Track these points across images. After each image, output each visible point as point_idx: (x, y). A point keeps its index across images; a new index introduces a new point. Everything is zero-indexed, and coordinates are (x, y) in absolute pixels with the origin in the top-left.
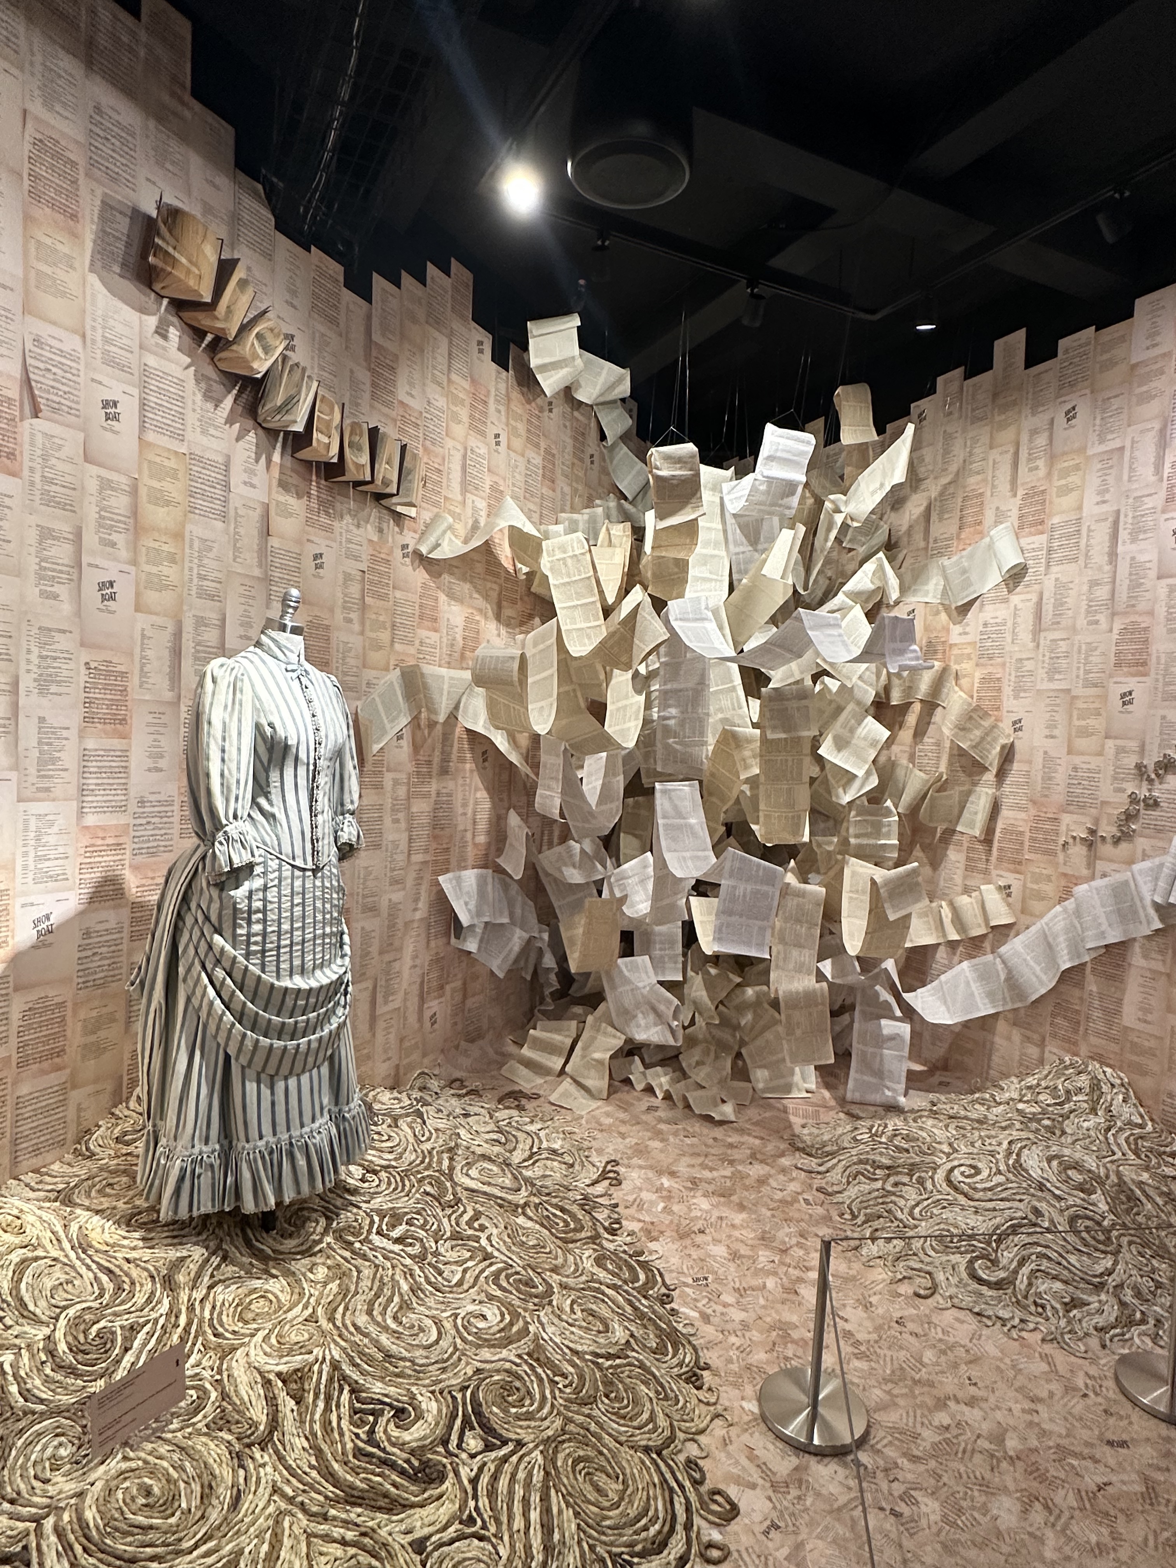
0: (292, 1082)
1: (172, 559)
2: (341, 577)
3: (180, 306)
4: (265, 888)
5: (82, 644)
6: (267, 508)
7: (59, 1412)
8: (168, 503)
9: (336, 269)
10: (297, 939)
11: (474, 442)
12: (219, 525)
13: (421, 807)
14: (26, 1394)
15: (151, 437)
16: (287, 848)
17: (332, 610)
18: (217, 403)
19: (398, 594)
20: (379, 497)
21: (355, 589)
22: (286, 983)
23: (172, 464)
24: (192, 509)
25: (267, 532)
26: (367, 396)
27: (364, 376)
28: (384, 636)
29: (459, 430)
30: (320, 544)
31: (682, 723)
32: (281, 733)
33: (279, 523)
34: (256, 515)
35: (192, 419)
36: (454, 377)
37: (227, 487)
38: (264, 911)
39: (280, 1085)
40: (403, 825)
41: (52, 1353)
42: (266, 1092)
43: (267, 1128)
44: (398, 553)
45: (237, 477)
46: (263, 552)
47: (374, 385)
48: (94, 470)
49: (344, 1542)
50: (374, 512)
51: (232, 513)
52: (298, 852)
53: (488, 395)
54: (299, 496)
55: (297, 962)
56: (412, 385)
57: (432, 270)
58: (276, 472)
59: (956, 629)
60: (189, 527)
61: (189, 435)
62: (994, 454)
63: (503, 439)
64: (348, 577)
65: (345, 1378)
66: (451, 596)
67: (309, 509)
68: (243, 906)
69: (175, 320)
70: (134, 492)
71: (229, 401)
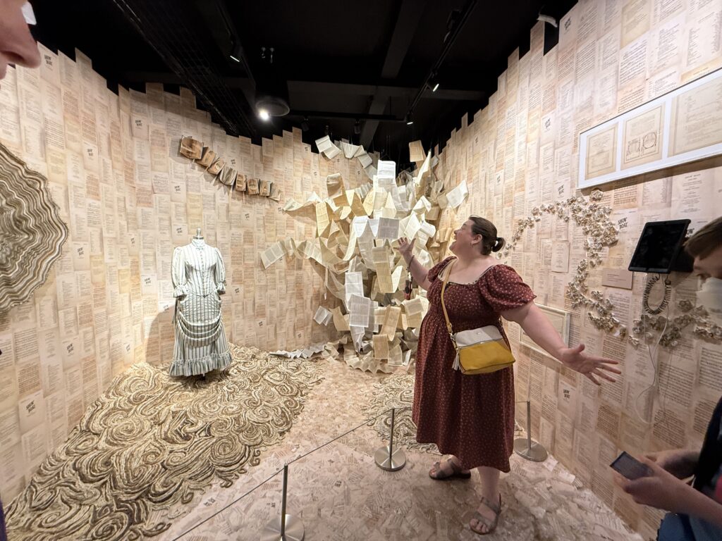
1: (199, 221)
2: (255, 219)
3: (197, 160)
4: (189, 300)
5: (173, 243)
6: (228, 205)
8: (196, 208)
9: (249, 140)
10: (199, 312)
11: (306, 176)
12: (213, 211)
13: (291, 279)
15: (190, 193)
16: (194, 291)
17: (253, 228)
18: (211, 182)
19: (277, 221)
20: (267, 197)
21: (261, 222)
22: (195, 324)
23: (197, 198)
24: (204, 208)
25: (228, 211)
26: (262, 170)
27: (261, 165)
28: (274, 233)
29: (299, 174)
30: (248, 211)
33: (232, 208)
34: (225, 207)
35: (202, 186)
36: (296, 159)
37: (214, 201)
38: (189, 305)
40: (284, 283)
44: (277, 211)
45: (218, 198)
46: (227, 216)
47: (264, 167)
48: (173, 203)
50: (267, 201)
51: (217, 208)
52: (198, 291)
53: (311, 161)
54: (239, 200)
56: (278, 164)
57: (284, 132)
58: (231, 195)
60: (203, 213)
61: (202, 190)
63: (318, 174)
64: (258, 219)
66: (298, 220)
67: (243, 203)
68: (184, 304)
69: (196, 164)
70: (186, 206)
71: (214, 180)
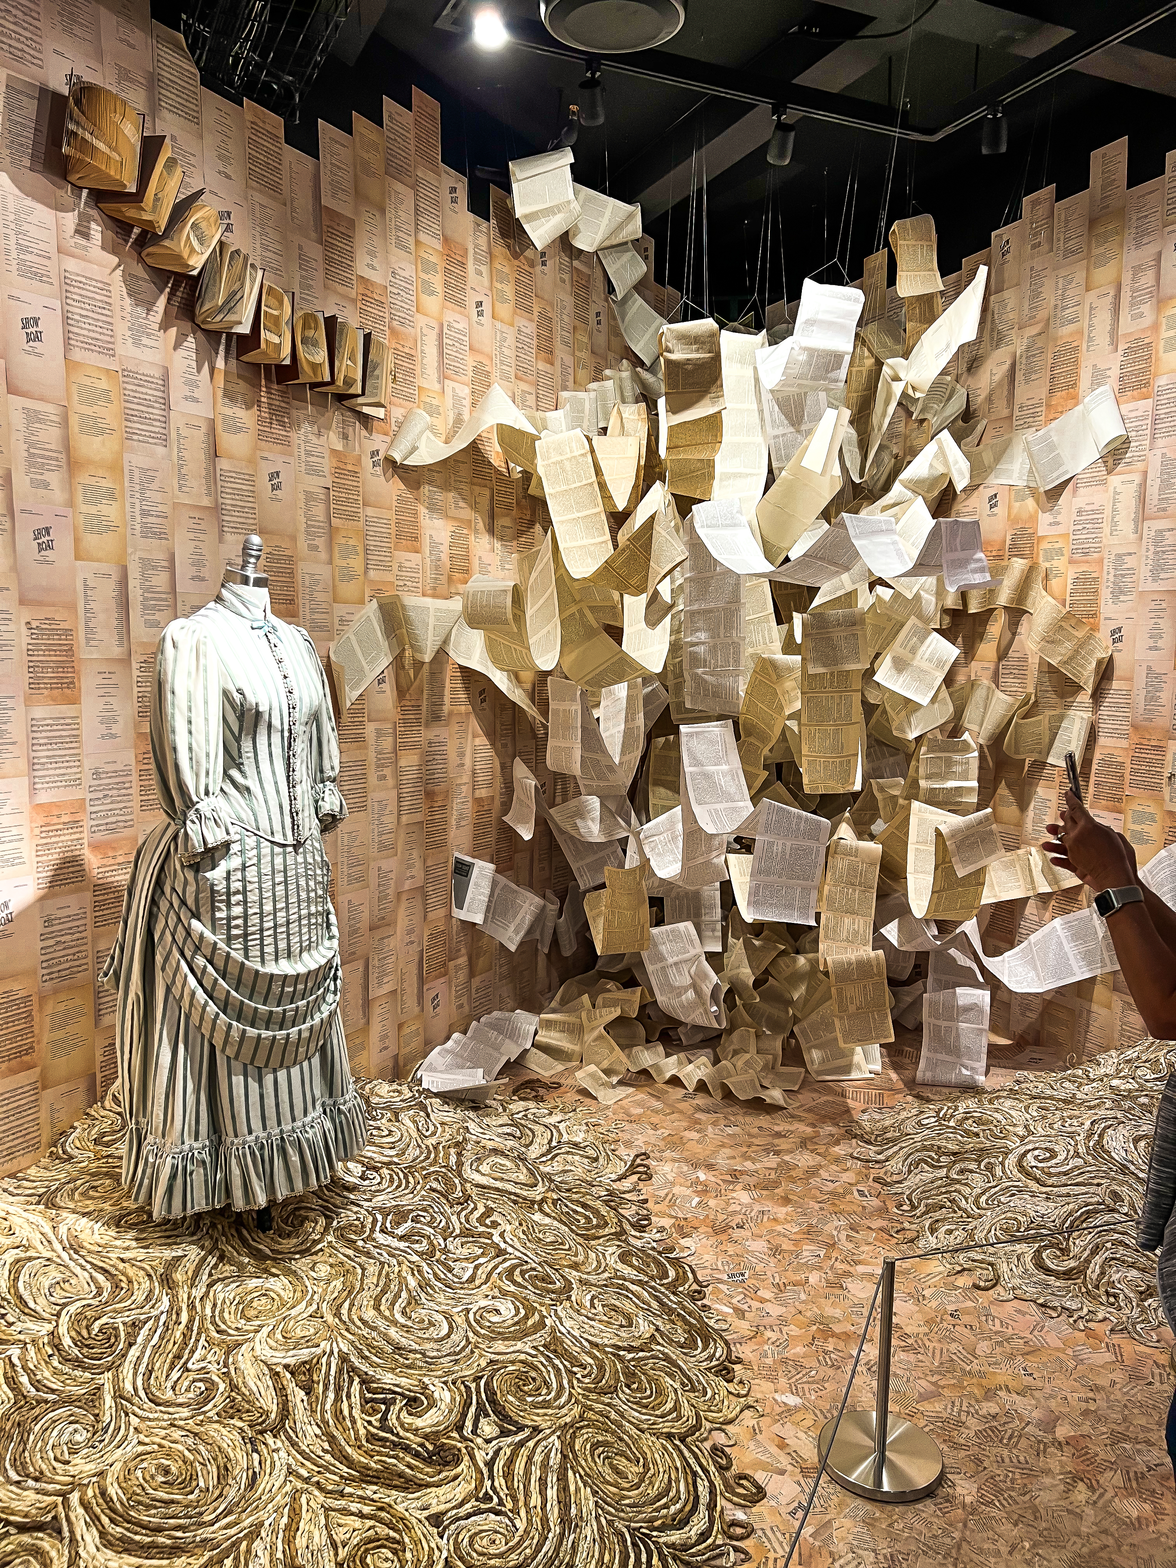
0: (282, 1075)
1: (111, 496)
2: (302, 496)
3: (99, 197)
4: (244, 868)
5: (22, 602)
6: (212, 423)
7: (70, 1401)
8: (102, 432)
9: (275, 122)
10: (281, 920)
11: (451, 316)
12: (160, 450)
13: (409, 760)
14: (37, 1385)
15: (77, 355)
16: (264, 824)
17: (294, 538)
18: (149, 306)
19: (370, 511)
20: (341, 398)
21: (319, 511)
22: (271, 968)
23: (103, 384)
24: (129, 436)
25: (214, 453)
26: (320, 275)
27: (315, 251)
28: (356, 563)
29: (432, 303)
30: (275, 459)
31: (713, 649)
32: (252, 699)
33: (230, 442)
34: (200, 435)
35: (122, 328)
36: (422, 237)
37: (166, 404)
38: (244, 892)
39: (269, 1079)
40: (390, 782)
41: (57, 1347)
42: (253, 1086)
43: (256, 1124)
44: (367, 462)
45: (176, 391)
46: (212, 477)
47: (328, 260)
48: (17, 402)
49: (361, 1515)
50: (336, 417)
51: (174, 435)
52: (277, 827)
53: (465, 255)
54: (248, 407)
55: (282, 945)
56: (372, 254)
57: (389, 105)
58: (220, 379)
59: (1045, 518)
60: (126, 456)
61: (120, 350)
62: (1091, 296)
63: (486, 307)
64: (309, 496)
65: (354, 1369)
66: (432, 508)
67: (260, 419)
68: (221, 887)
69: (94, 213)
70: (65, 423)
71: (162, 303)
